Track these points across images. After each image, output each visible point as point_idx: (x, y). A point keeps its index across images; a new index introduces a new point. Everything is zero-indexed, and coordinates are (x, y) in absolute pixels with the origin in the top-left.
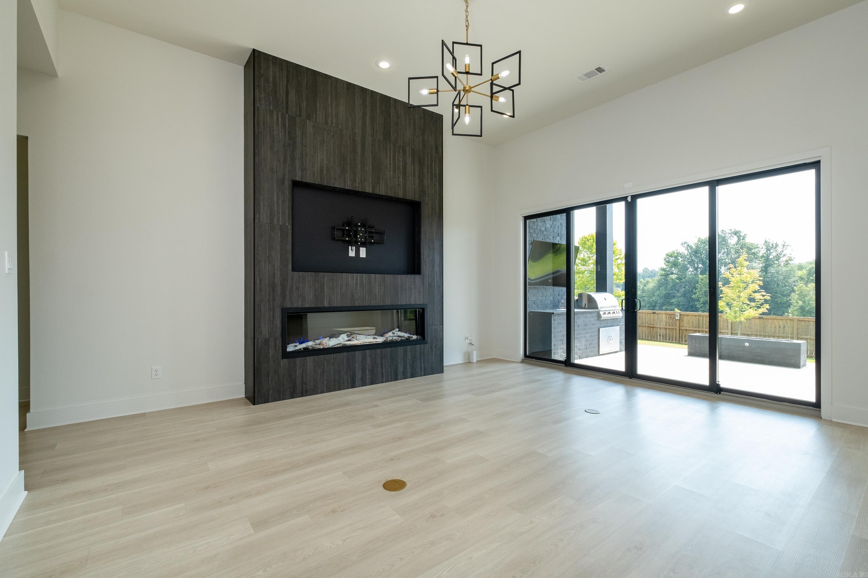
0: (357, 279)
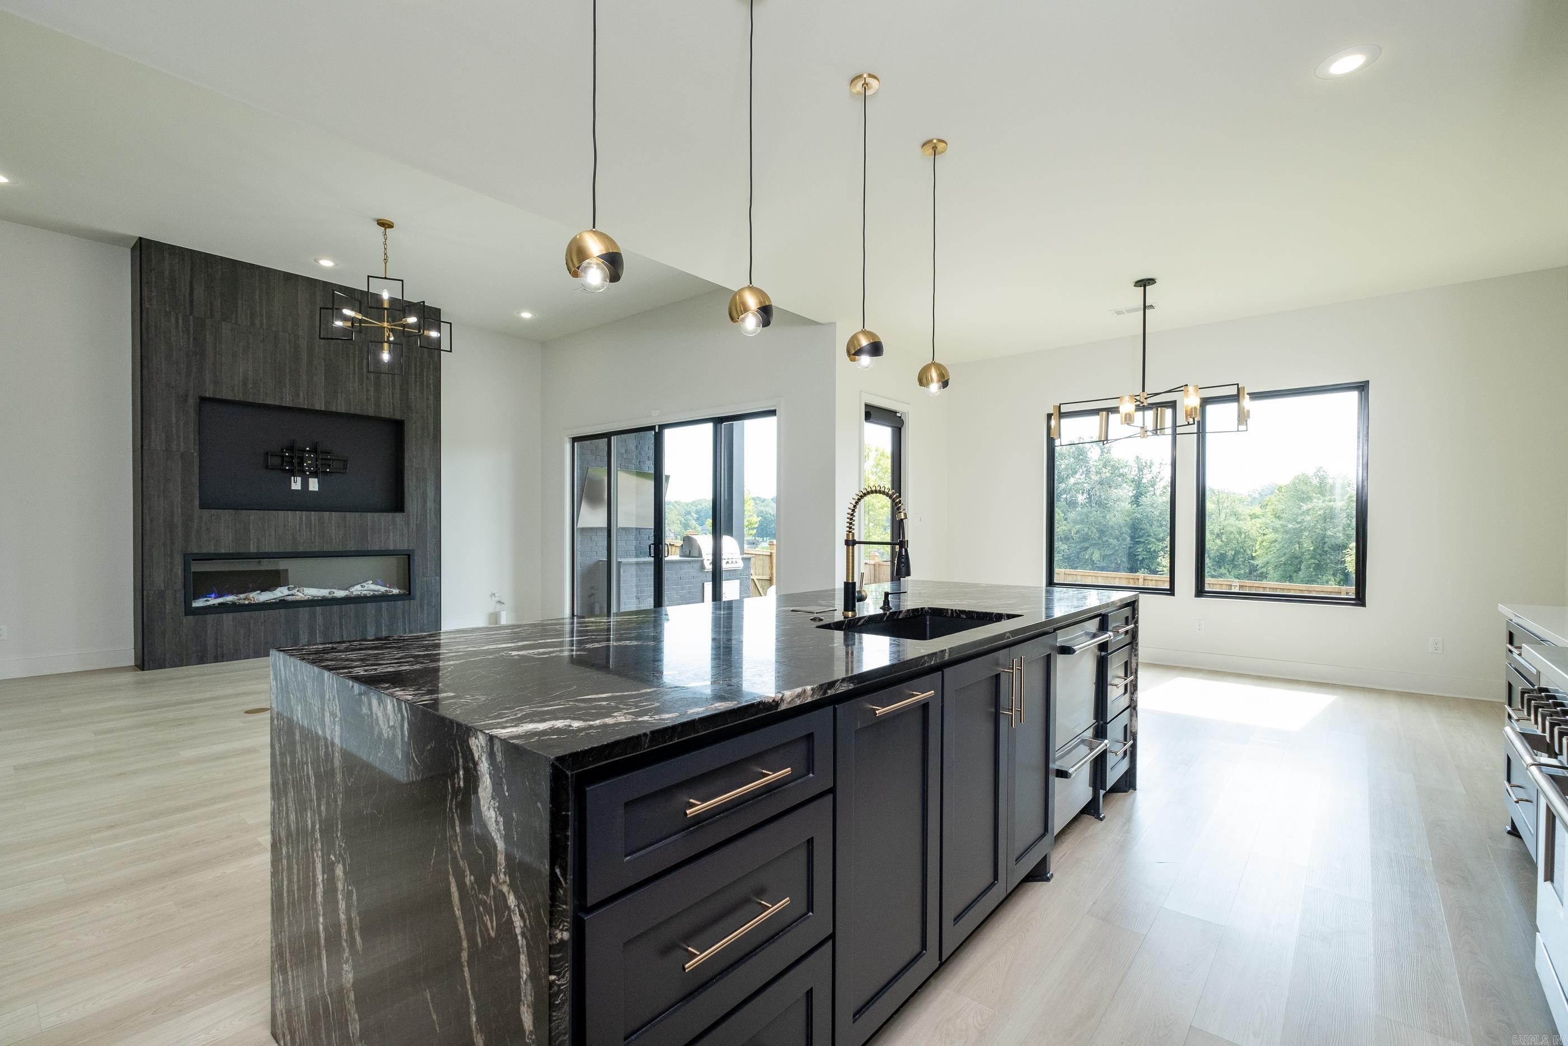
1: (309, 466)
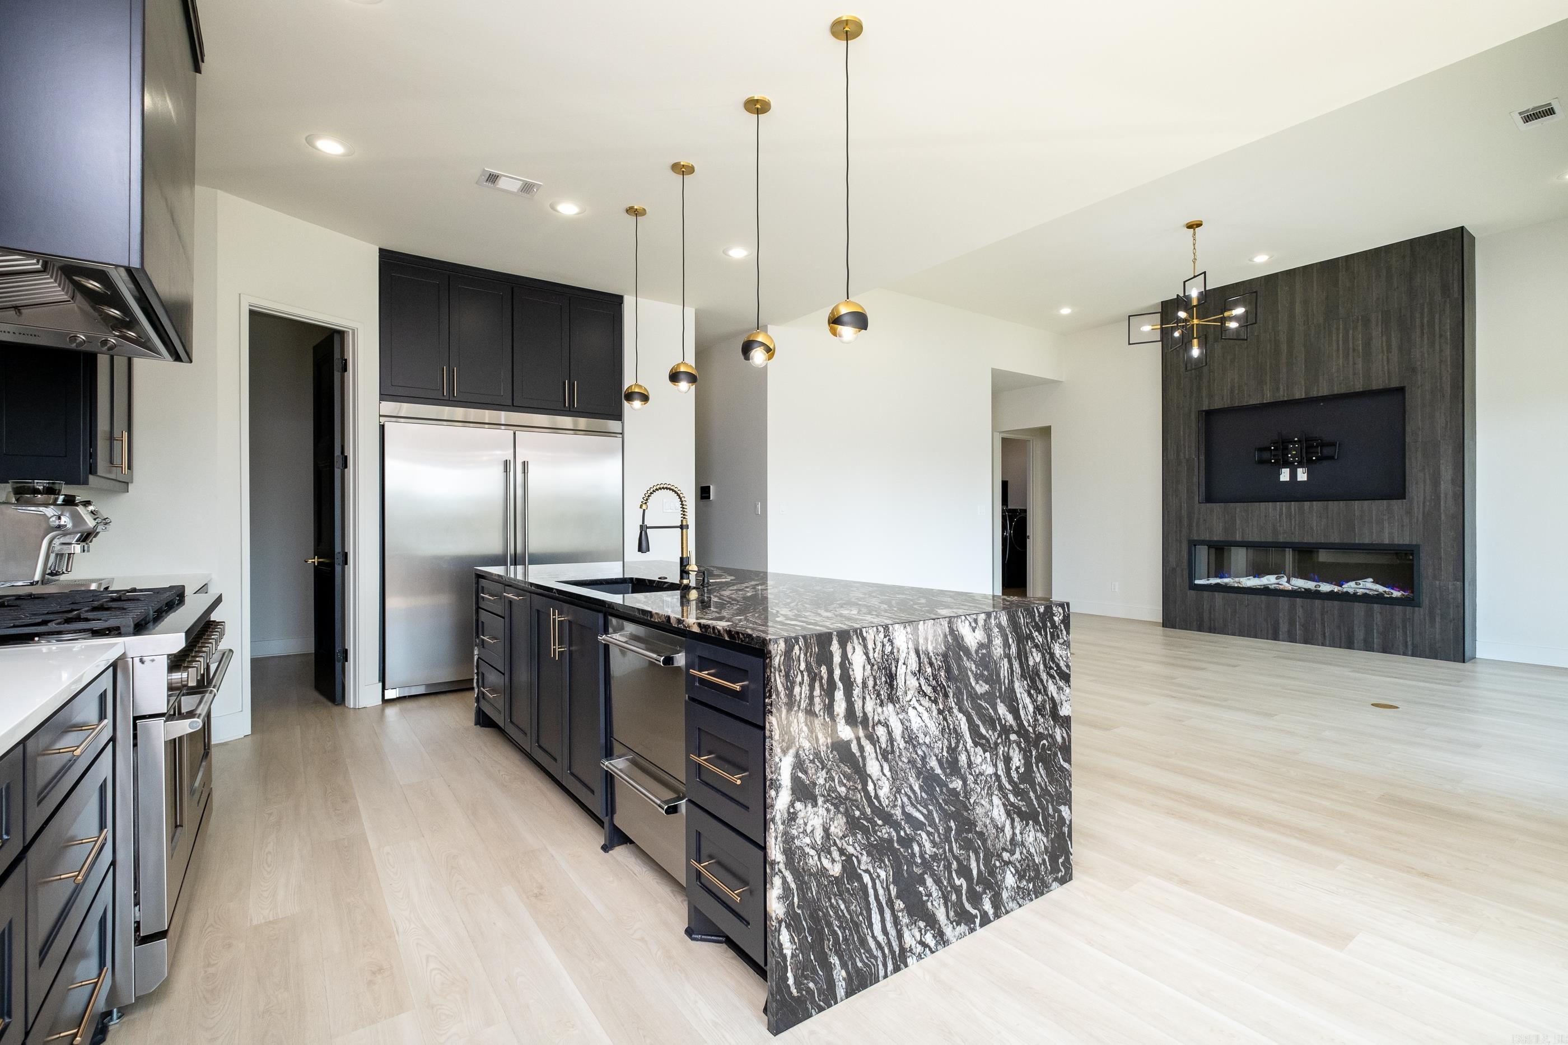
0: (1281, 509)
1: (1293, 456)
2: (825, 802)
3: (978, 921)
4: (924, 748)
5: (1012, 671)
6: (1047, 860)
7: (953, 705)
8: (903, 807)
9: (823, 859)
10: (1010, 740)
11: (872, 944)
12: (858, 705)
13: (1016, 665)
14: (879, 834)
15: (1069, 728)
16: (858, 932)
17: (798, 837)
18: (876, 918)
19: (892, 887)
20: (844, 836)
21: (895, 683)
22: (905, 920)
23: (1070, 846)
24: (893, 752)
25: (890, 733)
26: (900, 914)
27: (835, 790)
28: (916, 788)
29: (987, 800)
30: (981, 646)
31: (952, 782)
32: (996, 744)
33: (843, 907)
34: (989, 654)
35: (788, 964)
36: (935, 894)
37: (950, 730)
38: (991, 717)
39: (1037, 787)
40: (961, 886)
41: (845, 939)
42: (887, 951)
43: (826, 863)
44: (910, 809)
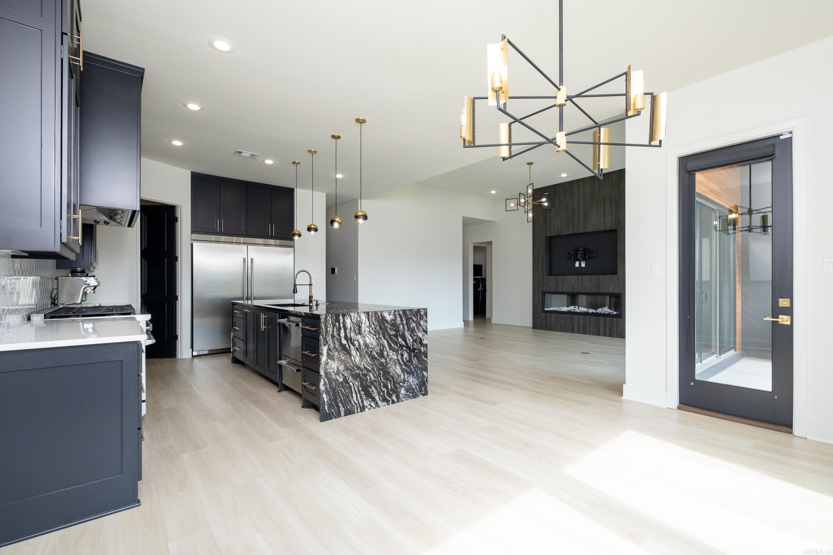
1: (580, 256)
2: (337, 361)
3: (391, 402)
4: (371, 349)
5: (404, 329)
6: (417, 387)
7: (382, 337)
8: (364, 365)
9: (337, 376)
10: (403, 349)
11: (353, 403)
12: (348, 335)
13: (406, 327)
14: (355, 371)
15: (427, 348)
16: (348, 398)
17: (329, 369)
18: (354, 395)
19: (360, 387)
20: (344, 371)
21: (361, 329)
22: (365, 398)
23: (427, 384)
24: (360, 349)
25: (359, 343)
26: (363, 396)
27: (341, 358)
28: (368, 360)
29: (394, 366)
30: (392, 320)
31: (381, 360)
32: (398, 350)
33: (343, 390)
34: (395, 323)
35: (326, 403)
36: (375, 392)
37: (380, 344)
38: (396, 341)
39: (414, 365)
40: (385, 390)
41: (344, 400)
42: (358, 405)
43: (338, 377)
44: (366, 366)
